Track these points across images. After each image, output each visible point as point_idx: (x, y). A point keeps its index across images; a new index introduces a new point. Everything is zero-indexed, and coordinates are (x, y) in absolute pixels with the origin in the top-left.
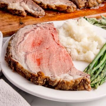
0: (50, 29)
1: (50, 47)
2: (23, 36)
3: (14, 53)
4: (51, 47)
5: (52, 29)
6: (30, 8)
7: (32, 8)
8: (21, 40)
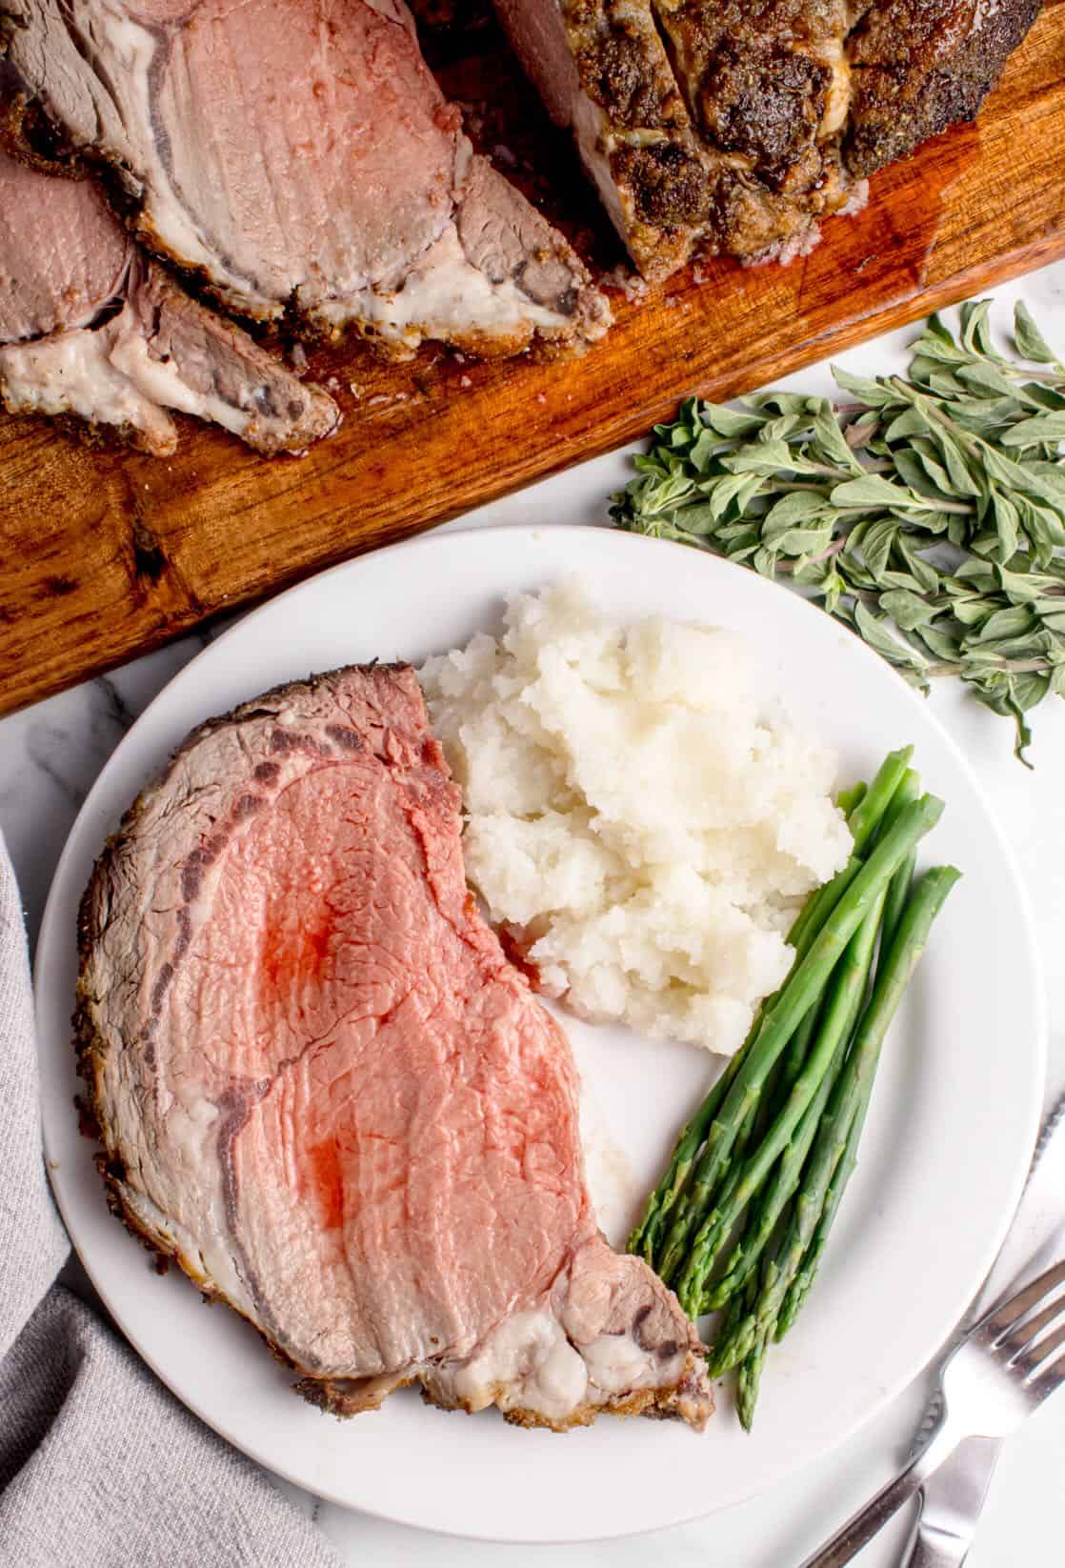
0: (388, 761)
1: (406, 996)
2: (178, 895)
3: (133, 1131)
4: (415, 996)
5: (405, 757)
6: (194, 386)
7: (218, 388)
8: (171, 947)
